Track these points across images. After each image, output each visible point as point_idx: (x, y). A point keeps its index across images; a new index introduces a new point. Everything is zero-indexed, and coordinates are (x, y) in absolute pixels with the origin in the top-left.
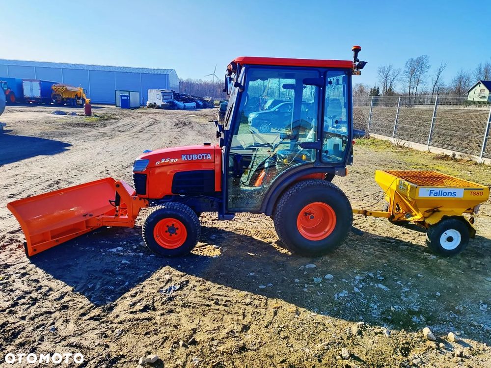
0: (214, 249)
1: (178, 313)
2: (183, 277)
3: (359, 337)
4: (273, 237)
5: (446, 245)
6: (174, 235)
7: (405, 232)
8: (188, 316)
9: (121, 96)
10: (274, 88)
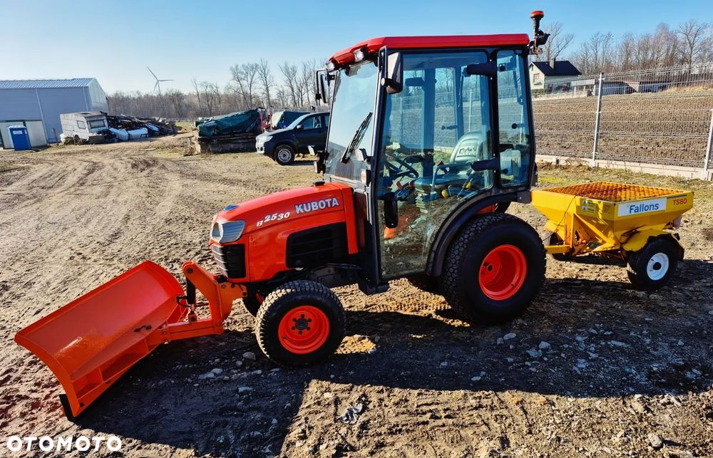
0: (359, 340)
1: (393, 444)
2: (351, 390)
3: (649, 415)
4: (426, 307)
5: (654, 275)
6: (305, 331)
7: (582, 268)
8: (411, 445)
9: (12, 130)
10: (260, 95)
